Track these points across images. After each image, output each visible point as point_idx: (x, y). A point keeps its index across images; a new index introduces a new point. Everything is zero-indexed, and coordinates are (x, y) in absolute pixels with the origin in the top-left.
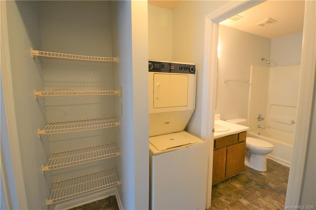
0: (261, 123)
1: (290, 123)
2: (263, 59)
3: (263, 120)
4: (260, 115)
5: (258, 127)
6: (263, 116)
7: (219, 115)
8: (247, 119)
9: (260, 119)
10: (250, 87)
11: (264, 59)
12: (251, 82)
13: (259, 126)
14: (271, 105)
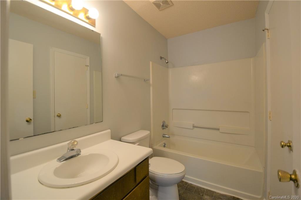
0: (165, 131)
1: (192, 128)
2: (161, 58)
3: (167, 127)
4: (164, 122)
5: (163, 137)
6: (166, 123)
7: (109, 130)
8: (150, 130)
9: (164, 127)
10: (151, 88)
11: (163, 58)
12: (151, 82)
13: (164, 135)
14: (173, 109)
